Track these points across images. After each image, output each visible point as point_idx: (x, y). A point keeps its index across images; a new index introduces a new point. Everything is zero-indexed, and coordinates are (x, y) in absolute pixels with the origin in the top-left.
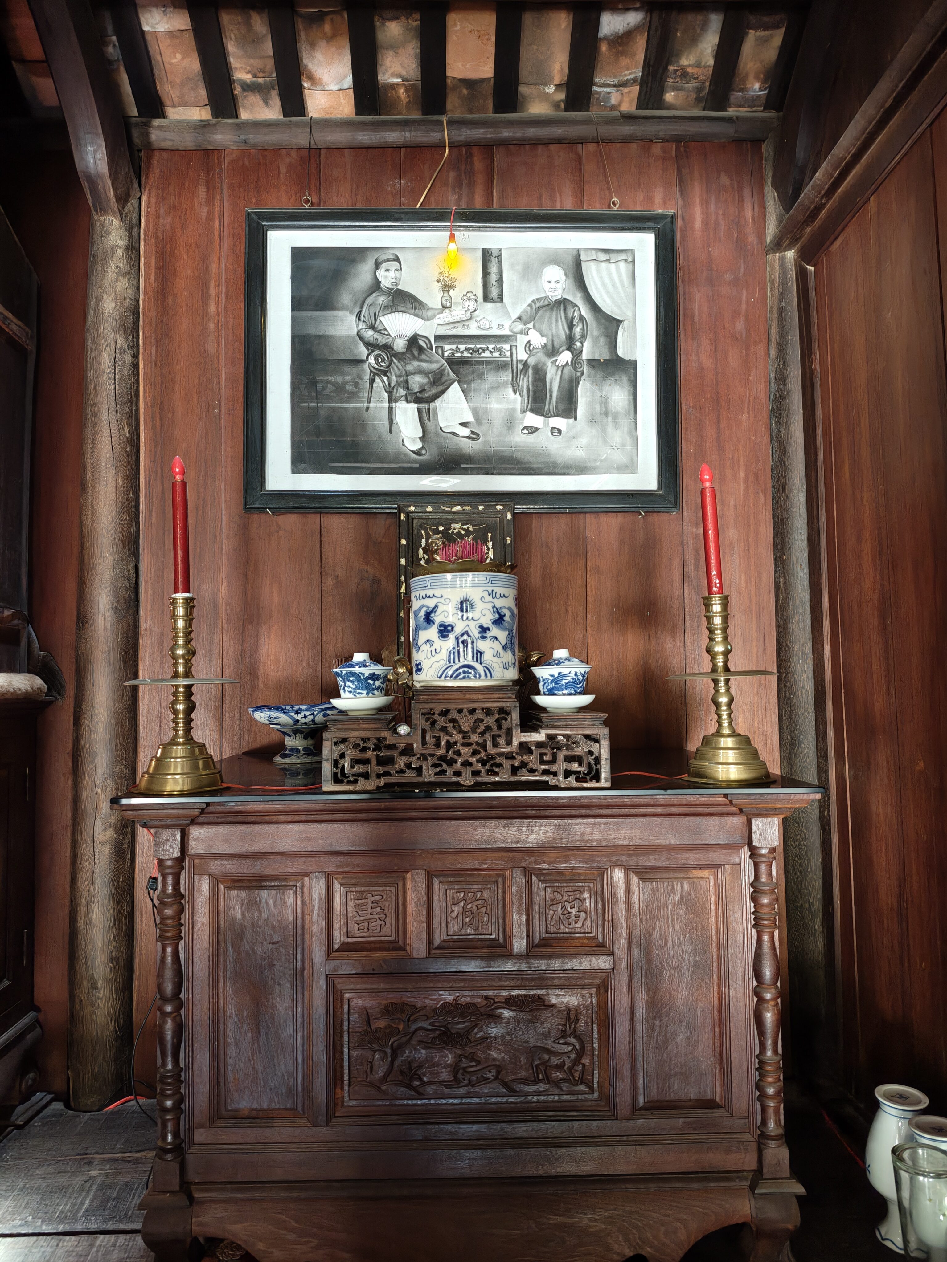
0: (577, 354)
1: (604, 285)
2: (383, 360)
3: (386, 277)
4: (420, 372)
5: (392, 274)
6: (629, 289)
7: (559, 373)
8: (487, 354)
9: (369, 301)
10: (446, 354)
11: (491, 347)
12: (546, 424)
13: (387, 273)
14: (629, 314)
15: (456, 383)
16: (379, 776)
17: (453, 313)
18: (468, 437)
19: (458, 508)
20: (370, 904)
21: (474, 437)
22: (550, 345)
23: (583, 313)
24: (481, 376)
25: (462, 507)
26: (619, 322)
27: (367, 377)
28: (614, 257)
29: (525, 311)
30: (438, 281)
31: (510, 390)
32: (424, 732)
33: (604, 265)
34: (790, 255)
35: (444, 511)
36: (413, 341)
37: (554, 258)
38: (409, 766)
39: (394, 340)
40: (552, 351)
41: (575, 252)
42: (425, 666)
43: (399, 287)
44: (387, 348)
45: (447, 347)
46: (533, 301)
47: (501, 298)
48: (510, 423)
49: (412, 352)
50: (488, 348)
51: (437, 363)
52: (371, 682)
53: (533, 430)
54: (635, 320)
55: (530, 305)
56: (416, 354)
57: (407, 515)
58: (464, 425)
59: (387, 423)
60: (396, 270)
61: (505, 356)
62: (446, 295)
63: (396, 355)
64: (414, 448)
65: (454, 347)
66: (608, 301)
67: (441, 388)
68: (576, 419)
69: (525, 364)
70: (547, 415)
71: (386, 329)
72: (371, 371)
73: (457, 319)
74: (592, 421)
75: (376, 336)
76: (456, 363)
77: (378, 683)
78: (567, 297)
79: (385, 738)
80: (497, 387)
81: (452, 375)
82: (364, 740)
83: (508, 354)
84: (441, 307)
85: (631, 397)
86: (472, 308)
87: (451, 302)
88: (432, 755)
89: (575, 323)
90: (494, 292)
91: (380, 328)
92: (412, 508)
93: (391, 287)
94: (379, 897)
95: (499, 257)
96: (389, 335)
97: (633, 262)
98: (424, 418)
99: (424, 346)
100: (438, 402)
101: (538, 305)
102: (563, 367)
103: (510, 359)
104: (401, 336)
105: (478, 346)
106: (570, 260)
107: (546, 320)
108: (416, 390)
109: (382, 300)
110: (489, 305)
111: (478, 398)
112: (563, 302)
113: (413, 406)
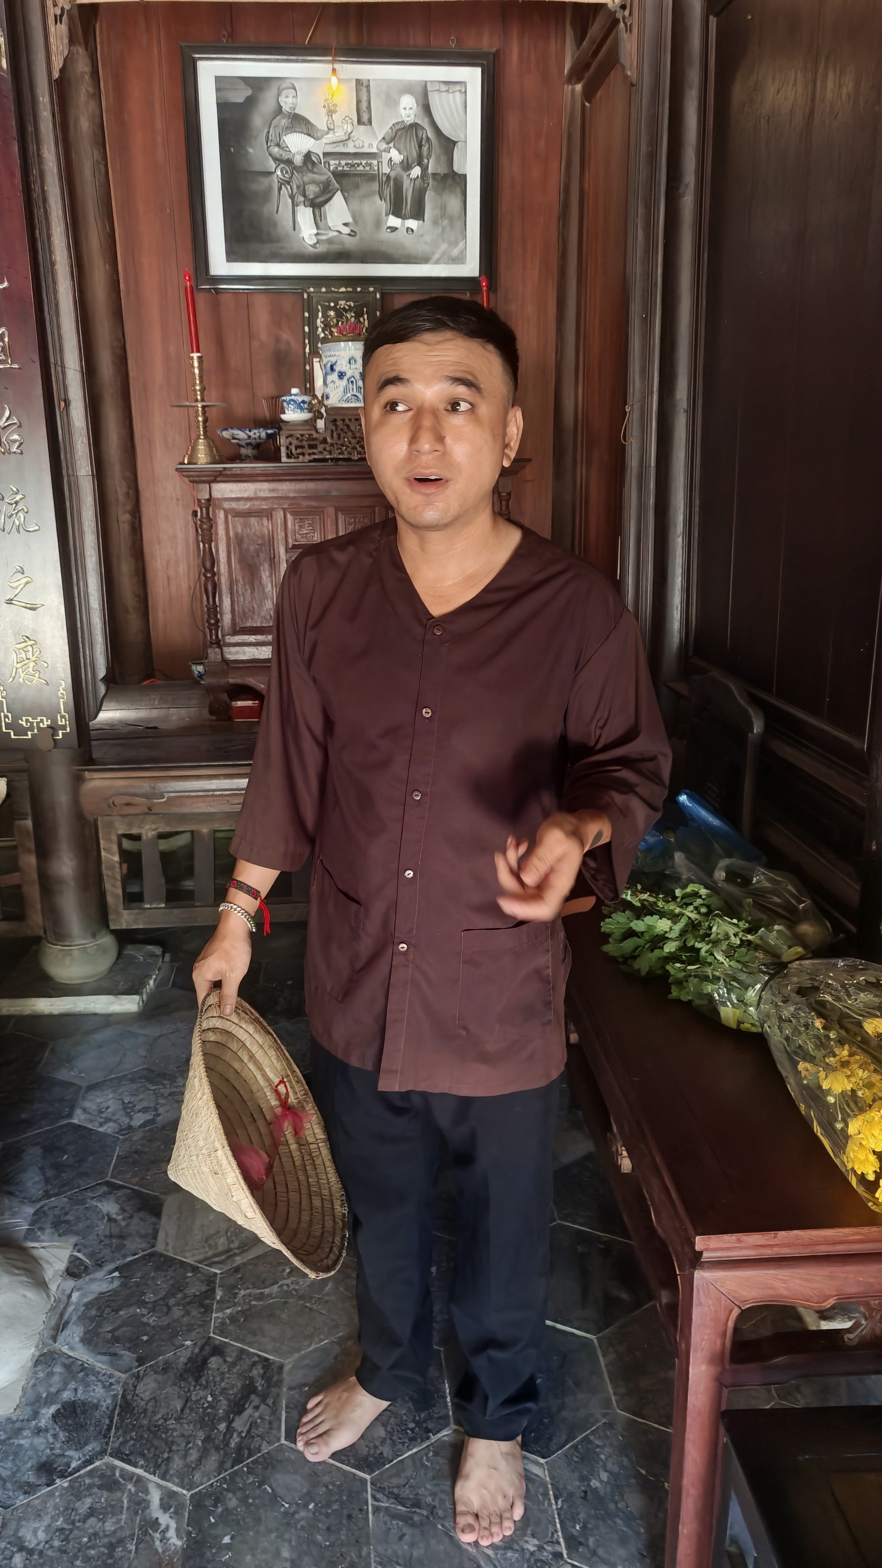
0: (424, 169)
1: (444, 112)
2: (287, 172)
3: (286, 103)
4: (313, 182)
5: (290, 100)
6: (462, 116)
7: (412, 184)
8: (361, 168)
9: (275, 122)
10: (332, 168)
11: (364, 162)
12: (403, 225)
13: (286, 100)
14: (462, 137)
15: (339, 192)
16: (310, 454)
17: (337, 134)
18: (349, 235)
19: (343, 289)
20: (306, 525)
21: (353, 234)
22: (405, 161)
23: (429, 136)
24: (357, 186)
25: (346, 288)
26: (454, 143)
27: (276, 186)
28: (452, 88)
29: (387, 133)
30: (324, 107)
31: (378, 197)
32: (332, 431)
33: (444, 94)
34: (579, 87)
35: (334, 292)
36: (308, 156)
37: (407, 88)
38: (325, 449)
39: (294, 156)
40: (407, 166)
41: (423, 84)
42: (331, 396)
43: (296, 111)
44: (289, 162)
45: (332, 162)
46: (393, 125)
47: (370, 122)
48: (378, 224)
49: (307, 166)
50: (361, 163)
51: (326, 176)
52: (302, 405)
53: (394, 229)
54: (466, 142)
55: (391, 128)
56: (310, 168)
57: (309, 294)
58: (346, 224)
59: (291, 223)
60: (294, 97)
61: (374, 170)
62: (330, 118)
63: (295, 168)
64: (311, 243)
65: (337, 162)
66: (447, 125)
67: (329, 195)
68: (424, 221)
69: (388, 177)
70: (404, 218)
71: (287, 147)
72: (278, 182)
73: (339, 139)
74: (435, 222)
75: (281, 152)
76: (339, 175)
77: (306, 406)
78: (418, 122)
79: (312, 435)
80: (369, 195)
81: (337, 185)
82: (302, 435)
83: (376, 168)
84: (326, 129)
85: (463, 205)
86: (349, 130)
87: (334, 125)
88: (337, 444)
89: (423, 143)
90: (365, 118)
91: (283, 146)
92: (312, 290)
93: (290, 111)
94: (310, 522)
95: (368, 87)
96: (290, 151)
97: (466, 92)
98: (319, 220)
99: (316, 161)
100: (327, 206)
101: (397, 128)
102: (415, 179)
103: (377, 173)
104: (299, 153)
105: (355, 162)
106: (419, 90)
107: (402, 141)
108: (311, 197)
109: (284, 122)
110: (362, 128)
111: (355, 204)
112: (415, 126)
113: (309, 210)
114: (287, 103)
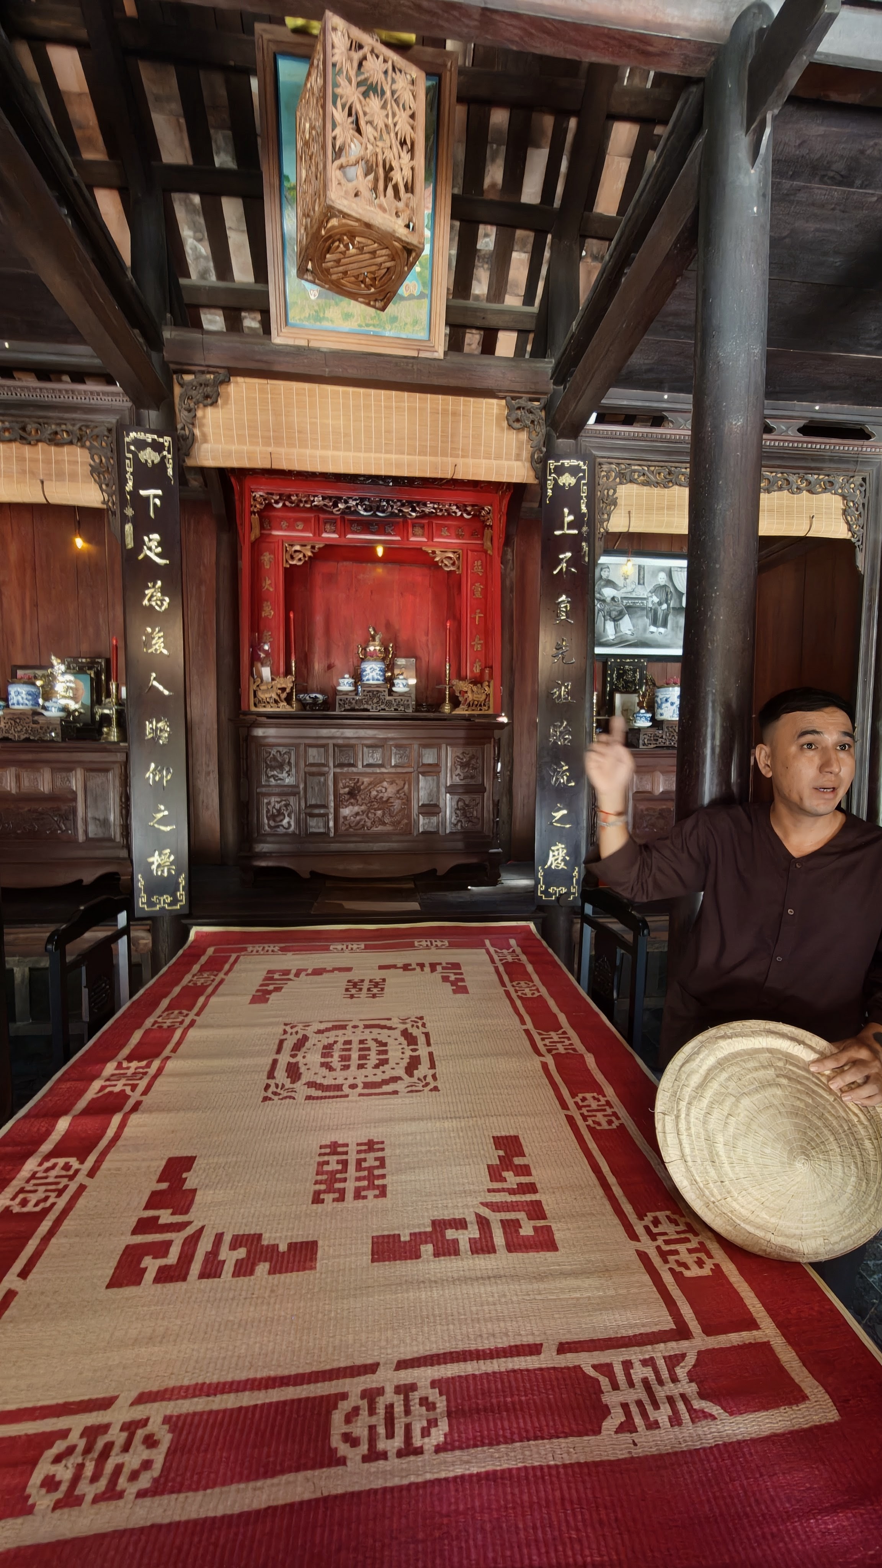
0: (669, 605)
2: (603, 606)
4: (615, 610)
5: (607, 573)
7: (662, 612)
9: (598, 583)
12: (658, 630)
15: (627, 615)
17: (627, 589)
18: (631, 634)
21: (633, 634)
22: (661, 601)
23: (671, 589)
25: (629, 659)
28: (683, 570)
29: (652, 589)
33: (675, 570)
35: (624, 661)
36: (613, 599)
37: (662, 569)
39: (607, 598)
40: (660, 604)
42: (661, 714)
43: (609, 578)
44: (604, 601)
46: (655, 585)
48: (645, 630)
49: (612, 603)
51: (621, 607)
53: (652, 632)
55: (653, 587)
56: (614, 603)
58: (629, 629)
60: (609, 572)
63: (607, 603)
64: (613, 638)
67: (622, 616)
68: (665, 629)
69: (652, 608)
70: (658, 627)
71: (604, 594)
73: (629, 591)
74: (673, 629)
75: (601, 596)
76: (628, 608)
77: (650, 719)
78: (667, 584)
80: (642, 616)
84: (623, 586)
86: (634, 587)
89: (669, 593)
90: (642, 582)
91: (602, 593)
93: (606, 578)
95: (645, 568)
96: (605, 596)
98: (616, 627)
99: (617, 601)
100: (621, 621)
101: (656, 587)
102: (664, 609)
104: (609, 597)
105: (635, 601)
107: (659, 592)
108: (613, 617)
109: (603, 583)
110: (640, 586)
111: (635, 620)
112: (665, 586)
113: (612, 624)
114: (604, 574)
